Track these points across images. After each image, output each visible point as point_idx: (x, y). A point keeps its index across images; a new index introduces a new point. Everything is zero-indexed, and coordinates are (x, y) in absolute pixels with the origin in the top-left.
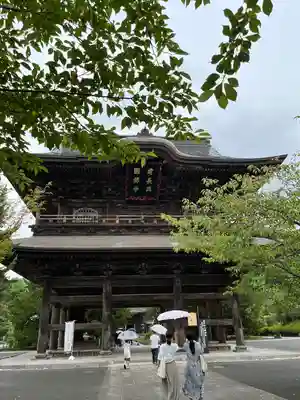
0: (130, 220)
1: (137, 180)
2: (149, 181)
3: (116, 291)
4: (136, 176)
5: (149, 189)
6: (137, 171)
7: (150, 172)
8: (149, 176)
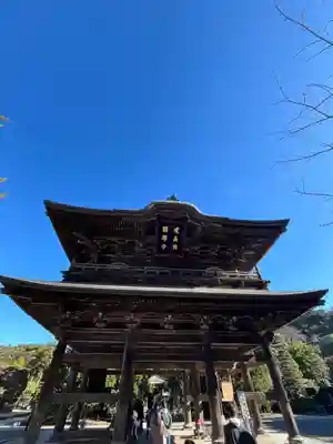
0: (158, 272)
1: (165, 238)
2: (176, 239)
4: (165, 234)
5: (175, 247)
6: (165, 229)
7: (176, 230)
8: (175, 234)
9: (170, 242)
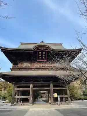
0: (38, 67)
1: (40, 55)
3: (34, 87)
5: (44, 58)
6: (40, 53)
7: (44, 53)
8: (44, 54)
9: (42, 56)
